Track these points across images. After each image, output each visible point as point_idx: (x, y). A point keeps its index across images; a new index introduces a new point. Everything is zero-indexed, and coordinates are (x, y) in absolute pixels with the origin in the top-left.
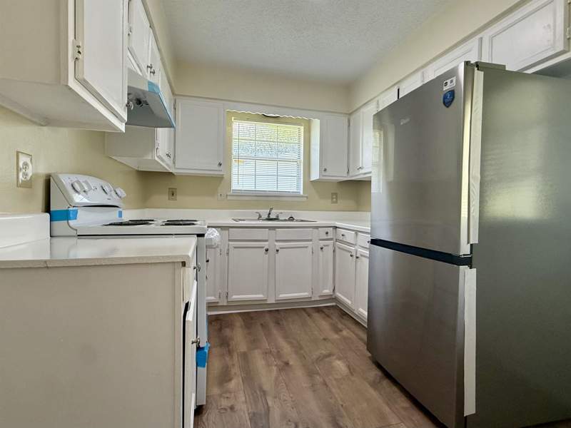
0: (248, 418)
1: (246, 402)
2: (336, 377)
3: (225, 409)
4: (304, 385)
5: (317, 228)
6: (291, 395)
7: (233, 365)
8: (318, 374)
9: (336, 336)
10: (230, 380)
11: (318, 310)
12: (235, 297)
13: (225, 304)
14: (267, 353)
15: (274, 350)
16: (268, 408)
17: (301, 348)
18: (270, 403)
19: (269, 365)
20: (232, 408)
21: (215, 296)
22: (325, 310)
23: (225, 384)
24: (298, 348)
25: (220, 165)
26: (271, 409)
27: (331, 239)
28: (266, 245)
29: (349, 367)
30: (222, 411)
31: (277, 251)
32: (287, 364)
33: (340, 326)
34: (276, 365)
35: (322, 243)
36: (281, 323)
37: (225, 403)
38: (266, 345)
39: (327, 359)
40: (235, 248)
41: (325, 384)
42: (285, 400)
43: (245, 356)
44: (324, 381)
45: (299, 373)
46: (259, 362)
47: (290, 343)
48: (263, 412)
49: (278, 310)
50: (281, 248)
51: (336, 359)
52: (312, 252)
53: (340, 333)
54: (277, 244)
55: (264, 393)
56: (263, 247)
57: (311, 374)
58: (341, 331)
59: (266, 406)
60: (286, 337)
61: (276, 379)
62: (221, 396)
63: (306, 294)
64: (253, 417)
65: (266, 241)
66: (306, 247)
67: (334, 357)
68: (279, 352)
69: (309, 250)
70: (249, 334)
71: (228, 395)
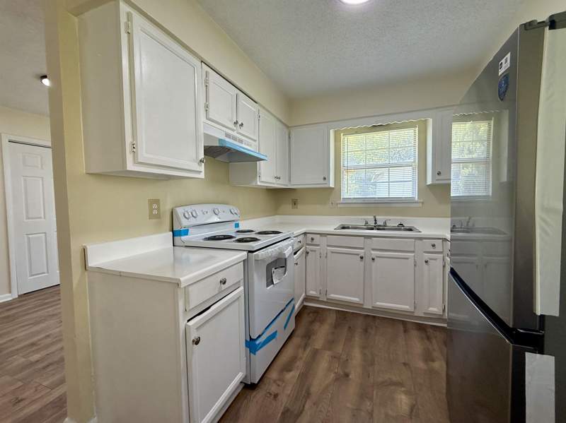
0: (281, 411)
1: (289, 396)
2: (390, 412)
3: (271, 394)
4: (349, 405)
5: (421, 239)
6: (330, 409)
7: (301, 358)
8: (371, 399)
9: (421, 365)
10: (290, 371)
11: (421, 328)
12: (333, 296)
13: (325, 300)
14: (335, 357)
15: (344, 357)
16: (303, 410)
17: (372, 364)
18: (307, 407)
19: (329, 370)
20: (276, 396)
21: (316, 291)
22: (430, 330)
23: (285, 372)
24: (368, 363)
25: (325, 179)
26: (304, 412)
27: (441, 253)
28: (361, 252)
29: (412, 408)
30: (268, 395)
31: (373, 259)
32: (347, 375)
33: (436, 354)
34: (335, 373)
35: (427, 256)
36: (369, 330)
37: (274, 389)
38: (339, 348)
39: (393, 388)
40: (332, 252)
41: (371, 414)
42: (321, 411)
43: (315, 353)
44: (373, 411)
45: (352, 389)
46: (323, 363)
47: (364, 355)
48: (296, 412)
49: (374, 317)
50: (377, 257)
51: (403, 392)
52: (415, 265)
53: (430, 363)
54: (373, 252)
55: (308, 394)
56: (358, 255)
57: (363, 395)
58: (433, 361)
59: (301, 408)
60: (364, 347)
61: (327, 387)
62: (275, 381)
63: (408, 307)
64: (286, 412)
65: (362, 249)
66: (407, 259)
67: (403, 389)
68: (347, 360)
69: (411, 262)
70: (333, 333)
71: (280, 383)
